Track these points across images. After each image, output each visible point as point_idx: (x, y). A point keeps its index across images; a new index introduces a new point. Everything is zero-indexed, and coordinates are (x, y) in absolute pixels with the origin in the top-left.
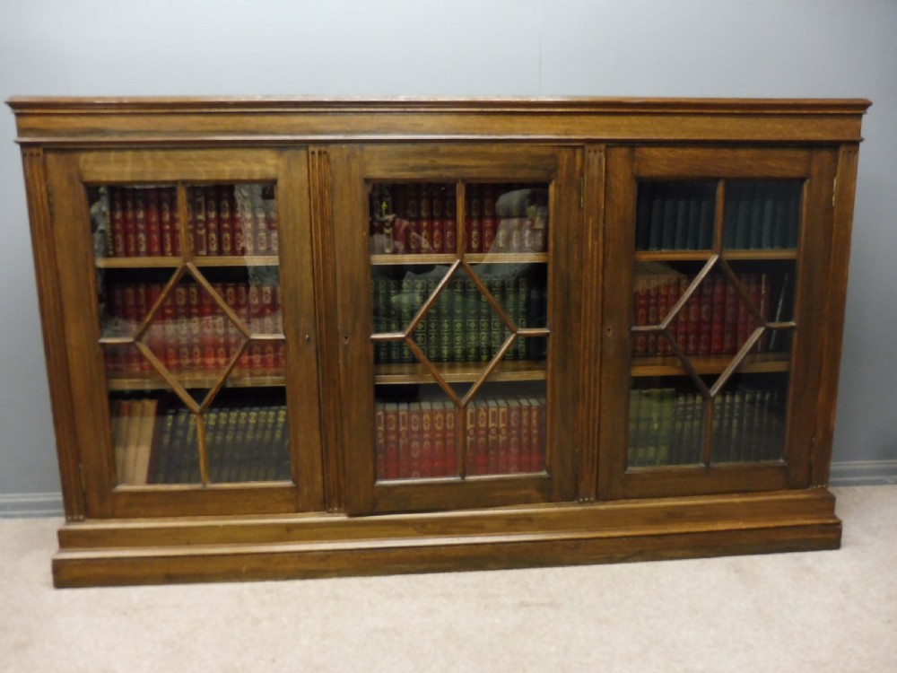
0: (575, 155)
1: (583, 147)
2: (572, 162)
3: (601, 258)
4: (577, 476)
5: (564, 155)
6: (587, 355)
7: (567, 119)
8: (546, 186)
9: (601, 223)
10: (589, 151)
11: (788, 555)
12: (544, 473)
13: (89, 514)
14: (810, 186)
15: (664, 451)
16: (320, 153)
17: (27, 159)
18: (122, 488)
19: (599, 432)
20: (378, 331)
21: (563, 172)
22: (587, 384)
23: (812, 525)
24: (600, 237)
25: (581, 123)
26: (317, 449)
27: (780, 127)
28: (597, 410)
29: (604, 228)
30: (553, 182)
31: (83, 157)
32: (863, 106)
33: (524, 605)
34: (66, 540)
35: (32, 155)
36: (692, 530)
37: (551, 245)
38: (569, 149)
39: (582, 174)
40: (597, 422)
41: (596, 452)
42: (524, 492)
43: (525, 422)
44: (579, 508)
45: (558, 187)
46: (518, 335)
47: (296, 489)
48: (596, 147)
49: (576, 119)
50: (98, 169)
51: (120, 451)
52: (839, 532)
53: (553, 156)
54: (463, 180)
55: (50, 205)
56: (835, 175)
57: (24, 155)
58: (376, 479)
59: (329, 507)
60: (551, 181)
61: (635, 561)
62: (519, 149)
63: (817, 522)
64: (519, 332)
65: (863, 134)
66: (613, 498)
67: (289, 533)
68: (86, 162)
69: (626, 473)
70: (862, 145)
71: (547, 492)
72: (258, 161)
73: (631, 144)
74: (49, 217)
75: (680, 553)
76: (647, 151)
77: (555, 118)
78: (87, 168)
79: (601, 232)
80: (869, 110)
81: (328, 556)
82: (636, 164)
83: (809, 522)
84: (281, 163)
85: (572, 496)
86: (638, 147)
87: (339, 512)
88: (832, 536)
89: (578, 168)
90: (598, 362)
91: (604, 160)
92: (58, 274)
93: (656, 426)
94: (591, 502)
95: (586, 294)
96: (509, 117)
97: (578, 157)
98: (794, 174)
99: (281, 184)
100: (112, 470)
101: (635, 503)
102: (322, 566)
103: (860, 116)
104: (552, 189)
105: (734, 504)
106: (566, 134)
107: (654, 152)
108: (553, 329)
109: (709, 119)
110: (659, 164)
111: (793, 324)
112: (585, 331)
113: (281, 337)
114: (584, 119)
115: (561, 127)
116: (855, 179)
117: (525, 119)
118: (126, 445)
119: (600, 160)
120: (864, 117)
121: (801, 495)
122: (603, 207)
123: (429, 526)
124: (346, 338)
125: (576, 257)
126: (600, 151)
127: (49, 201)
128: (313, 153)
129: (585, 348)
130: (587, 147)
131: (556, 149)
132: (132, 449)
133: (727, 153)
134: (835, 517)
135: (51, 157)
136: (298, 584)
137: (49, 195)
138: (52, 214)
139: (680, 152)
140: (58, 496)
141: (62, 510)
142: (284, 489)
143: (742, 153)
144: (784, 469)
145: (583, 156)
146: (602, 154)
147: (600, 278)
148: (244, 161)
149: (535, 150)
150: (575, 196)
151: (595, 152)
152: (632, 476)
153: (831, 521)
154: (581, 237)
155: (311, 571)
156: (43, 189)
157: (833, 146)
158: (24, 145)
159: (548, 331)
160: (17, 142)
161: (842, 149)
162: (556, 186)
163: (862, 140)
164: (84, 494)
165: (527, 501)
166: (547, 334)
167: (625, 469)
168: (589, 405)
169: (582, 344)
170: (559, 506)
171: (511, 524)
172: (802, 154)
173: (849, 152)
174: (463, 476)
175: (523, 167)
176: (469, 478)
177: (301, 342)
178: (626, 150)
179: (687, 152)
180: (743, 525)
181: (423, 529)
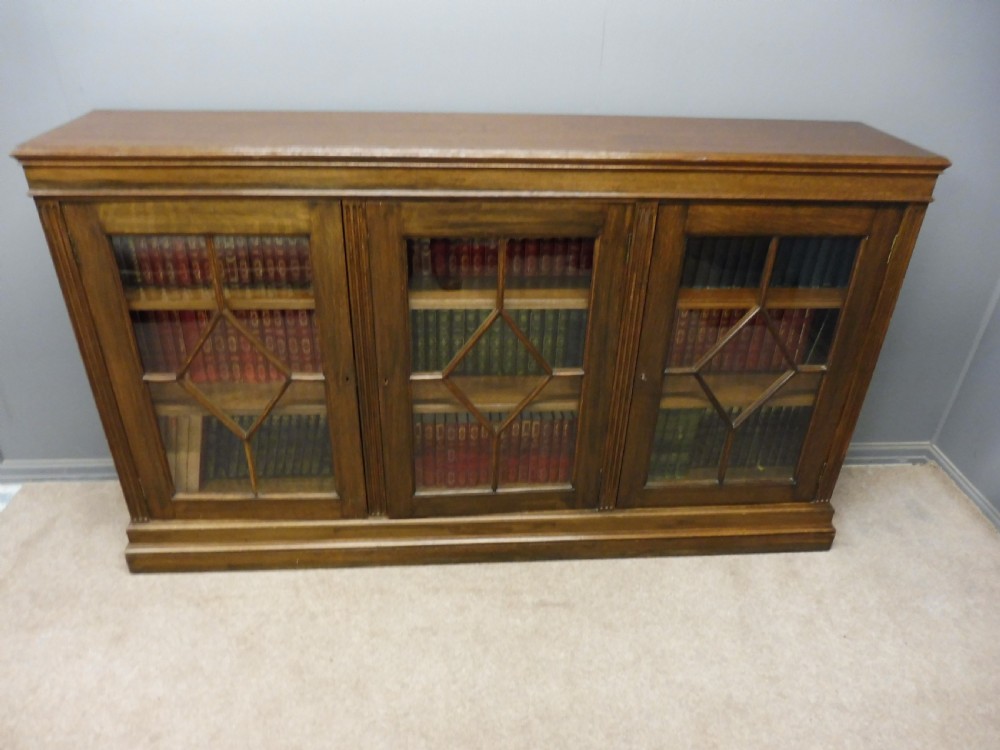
0: (625, 212)
1: (634, 204)
2: (621, 219)
3: (641, 310)
4: (599, 491)
5: (614, 212)
8: (591, 241)
9: (645, 277)
10: (641, 209)
11: (782, 555)
12: (569, 487)
14: (868, 243)
15: (685, 457)
16: (354, 207)
17: (43, 211)
18: (180, 496)
19: (624, 456)
21: (611, 228)
22: (616, 418)
23: (808, 533)
24: (643, 291)
25: (634, 181)
29: (648, 283)
30: (600, 238)
31: (102, 208)
33: (543, 604)
34: (134, 537)
35: (48, 208)
38: (620, 208)
39: (630, 229)
40: (623, 449)
41: (619, 471)
42: (550, 501)
43: (556, 432)
44: (598, 516)
45: (604, 243)
46: (553, 377)
47: (341, 500)
48: (648, 205)
49: (629, 176)
50: (120, 221)
51: (171, 457)
52: (832, 538)
53: (601, 211)
54: (507, 237)
56: (896, 233)
57: (39, 208)
59: (372, 512)
60: (597, 237)
61: (645, 556)
62: (565, 206)
63: (813, 530)
64: (553, 374)
65: (935, 194)
66: (630, 506)
68: (106, 213)
69: (645, 488)
70: (930, 205)
71: (569, 501)
72: (289, 216)
73: (686, 203)
74: (76, 268)
75: (687, 551)
76: (701, 208)
77: (606, 174)
78: (108, 220)
79: (644, 287)
81: (373, 552)
82: (688, 221)
83: (806, 531)
84: (313, 217)
85: (592, 504)
86: (693, 204)
87: (380, 516)
88: (825, 541)
89: (627, 224)
91: (655, 217)
92: (93, 320)
93: (680, 436)
94: (610, 510)
95: (624, 343)
97: (628, 213)
98: (853, 233)
99: (314, 238)
100: (170, 483)
101: (651, 512)
102: (367, 559)
103: (936, 176)
104: (597, 244)
105: (741, 515)
106: (618, 190)
107: (710, 209)
108: (587, 372)
109: (772, 176)
110: (712, 221)
111: (824, 367)
112: (619, 374)
114: (638, 175)
115: (613, 184)
116: (916, 238)
117: (575, 175)
118: (177, 451)
119: (651, 218)
120: (940, 177)
121: (803, 508)
122: (649, 263)
123: (463, 528)
124: (386, 379)
126: (653, 209)
127: (73, 252)
128: (348, 207)
130: (639, 206)
131: (606, 206)
132: (183, 455)
133: (787, 211)
134: (831, 526)
135: (67, 208)
136: (347, 572)
137: (72, 245)
138: (79, 265)
139: (736, 209)
140: (109, 462)
141: (116, 474)
142: (331, 500)
143: (803, 211)
144: (792, 487)
145: (634, 211)
146: (654, 212)
147: (639, 328)
148: (274, 215)
149: (583, 207)
150: (621, 251)
151: (647, 209)
152: (651, 491)
153: (825, 530)
154: (623, 291)
155: (358, 562)
156: (66, 241)
157: (901, 206)
158: (37, 199)
159: (583, 373)
161: (909, 209)
162: (602, 241)
163: (932, 200)
164: (146, 502)
165: (553, 508)
166: (582, 376)
167: (644, 484)
168: (616, 435)
170: (581, 513)
172: (866, 212)
173: (916, 211)
174: (495, 487)
175: (569, 223)
176: (500, 491)
177: (341, 383)
178: (680, 207)
179: (744, 209)
180: (746, 532)
181: (457, 530)
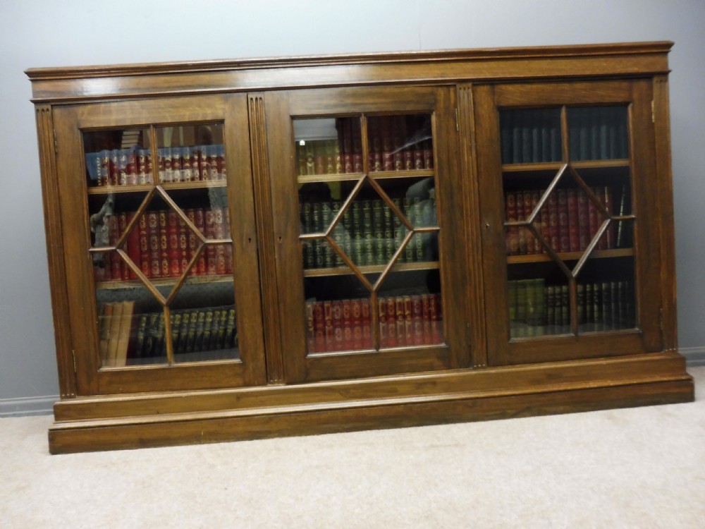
0: (449, 92)
1: (455, 85)
2: (447, 98)
3: (475, 169)
4: (470, 346)
5: (441, 92)
6: (470, 245)
7: (441, 66)
8: (429, 116)
9: (473, 141)
10: (460, 89)
12: (443, 345)
13: (80, 392)
14: (633, 108)
15: (540, 331)
16: (256, 99)
17: (40, 114)
18: (105, 368)
19: (485, 308)
20: (305, 232)
21: (441, 105)
22: (472, 268)
23: (669, 381)
24: (474, 152)
25: (452, 68)
26: (259, 331)
27: (605, 64)
28: (482, 290)
29: (476, 146)
30: (434, 113)
31: (80, 110)
32: (668, 46)
34: (59, 413)
35: (43, 110)
36: (569, 388)
37: (436, 160)
38: (445, 88)
39: (455, 106)
40: (483, 300)
41: (484, 325)
42: (428, 361)
43: (425, 309)
44: (474, 372)
45: (438, 116)
46: (415, 232)
47: (243, 365)
48: (464, 85)
49: (448, 65)
50: (92, 118)
52: (692, 386)
53: (432, 94)
54: (366, 114)
55: (55, 147)
56: (652, 99)
57: (37, 111)
58: (307, 352)
59: (271, 379)
60: (432, 112)
61: (525, 416)
62: (406, 89)
63: (672, 378)
64: (415, 230)
65: (670, 67)
66: (501, 364)
67: (239, 401)
68: (83, 114)
69: (510, 343)
70: (670, 75)
71: (447, 359)
72: (210, 106)
73: (492, 82)
74: (54, 157)
75: (561, 408)
76: (503, 87)
77: (432, 65)
78: (83, 118)
79: (474, 149)
80: (673, 48)
81: (271, 419)
82: (496, 97)
83: (665, 379)
84: (227, 107)
85: (467, 364)
86: (497, 84)
87: (279, 382)
88: (685, 390)
89: (452, 102)
90: (480, 252)
91: (472, 95)
92: (59, 198)
93: (531, 310)
94: (483, 368)
95: (466, 197)
96: (397, 66)
97: (452, 94)
98: (620, 100)
99: (227, 122)
100: (98, 354)
101: (521, 367)
102: (266, 428)
103: (666, 53)
104: (434, 119)
105: (602, 365)
106: (442, 77)
107: (510, 88)
108: (442, 226)
109: (549, 61)
110: (514, 96)
111: (633, 216)
112: (467, 227)
113: (230, 241)
114: (454, 65)
115: (437, 71)
116: (668, 101)
117: (409, 67)
118: (110, 338)
119: (468, 95)
120: (669, 53)
121: (656, 357)
122: (474, 130)
123: (352, 391)
124: (280, 238)
125: (456, 169)
126: (469, 88)
127: (54, 145)
128: (252, 99)
129: (468, 240)
130: (458, 86)
131: (435, 88)
133: (566, 86)
134: (687, 374)
135: (57, 111)
137: (55, 139)
138: (56, 154)
139: (529, 87)
142: (235, 365)
143: (578, 86)
144: (640, 335)
145: (455, 92)
146: (470, 90)
147: (476, 184)
148: (200, 107)
149: (419, 90)
150: (452, 122)
151: (465, 89)
152: (515, 345)
153: (684, 378)
154: (459, 154)
155: (258, 432)
156: (51, 135)
157: (648, 77)
158: (36, 103)
159: (438, 228)
160: (32, 101)
161: (655, 79)
162: (436, 115)
163: (670, 71)
164: (76, 375)
165: (431, 368)
166: (438, 231)
167: (509, 337)
168: (475, 287)
169: (466, 237)
170: (457, 372)
171: (419, 387)
172: (625, 84)
173: (661, 81)
174: (377, 348)
175: (409, 102)
176: (382, 350)
177: (244, 243)
178: (488, 87)
179: (535, 86)
180: (611, 383)
181: (346, 394)
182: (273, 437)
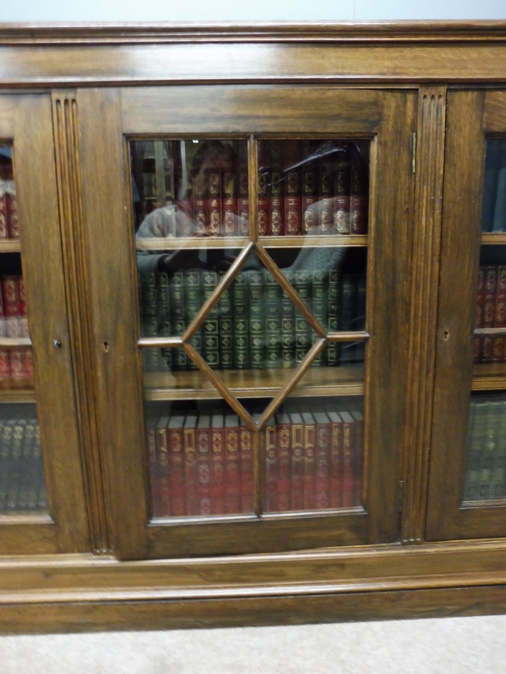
0: (405, 101)
1: (417, 90)
2: (401, 113)
3: (438, 240)
4: (400, 514)
5: (391, 102)
6: (417, 365)
7: (394, 52)
8: (366, 143)
9: (439, 193)
10: (425, 97)
12: (359, 510)
16: (66, 101)
19: (429, 460)
20: (147, 335)
21: (389, 126)
22: (416, 401)
24: (438, 212)
25: (414, 58)
26: (78, 480)
28: (428, 434)
29: (443, 200)
30: (376, 139)
37: (372, 222)
38: (398, 95)
39: (414, 129)
40: (428, 449)
41: (425, 484)
42: (335, 533)
43: (335, 441)
44: (402, 551)
45: (382, 145)
46: (328, 340)
47: (55, 526)
48: (433, 91)
49: (408, 52)
53: (376, 103)
54: (257, 136)
58: (150, 516)
59: (96, 548)
60: (372, 137)
61: (470, 615)
62: (331, 93)
64: (328, 336)
66: (444, 538)
67: (48, 578)
69: (460, 508)
73: (481, 88)
76: (500, 96)
79: (438, 205)
82: (486, 114)
84: (17, 115)
85: (392, 535)
86: (491, 90)
87: (108, 553)
89: (409, 121)
90: (431, 375)
91: (444, 108)
94: (416, 544)
95: (417, 287)
96: (317, 49)
97: (410, 105)
99: (18, 144)
102: (88, 618)
104: (374, 148)
106: (394, 73)
108: (373, 333)
112: (415, 335)
113: (27, 341)
114: (418, 51)
115: (387, 63)
119: (438, 108)
122: (442, 172)
123: (218, 573)
124: (106, 344)
125: (404, 238)
126: (440, 96)
128: (58, 101)
129: (414, 355)
130: (422, 91)
131: (380, 93)
142: (42, 526)
145: (416, 103)
146: (442, 100)
147: (437, 265)
150: (405, 156)
151: (433, 97)
152: (468, 512)
154: (412, 213)
159: (367, 335)
162: (380, 143)
165: (339, 542)
166: (366, 339)
167: (460, 500)
168: (418, 428)
169: (411, 352)
171: (319, 570)
174: (259, 512)
175: (336, 117)
176: (267, 516)
177: (51, 348)
178: (476, 93)
181: (209, 576)
182: (97, 631)
